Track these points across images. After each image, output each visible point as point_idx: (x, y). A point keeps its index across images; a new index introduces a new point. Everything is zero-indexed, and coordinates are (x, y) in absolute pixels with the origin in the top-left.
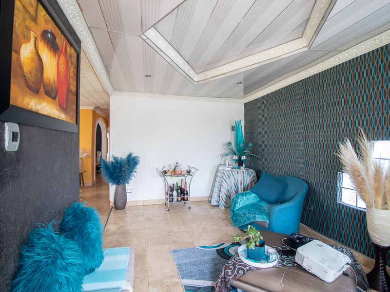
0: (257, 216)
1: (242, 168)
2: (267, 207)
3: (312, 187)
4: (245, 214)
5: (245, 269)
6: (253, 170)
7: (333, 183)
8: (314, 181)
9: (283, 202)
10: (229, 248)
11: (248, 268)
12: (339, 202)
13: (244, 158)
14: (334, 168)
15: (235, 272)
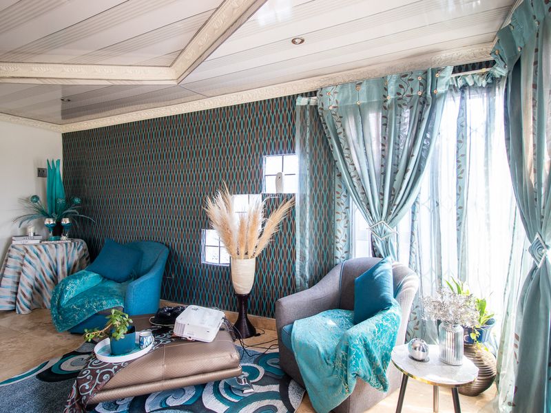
0: (104, 302)
1: (64, 238)
2: (117, 288)
3: (173, 251)
4: (83, 306)
5: (112, 370)
6: (82, 240)
7: (197, 242)
8: (175, 243)
9: (138, 277)
10: (60, 364)
11: (116, 367)
12: (203, 262)
13: (66, 221)
14: (197, 225)
15: (97, 381)
